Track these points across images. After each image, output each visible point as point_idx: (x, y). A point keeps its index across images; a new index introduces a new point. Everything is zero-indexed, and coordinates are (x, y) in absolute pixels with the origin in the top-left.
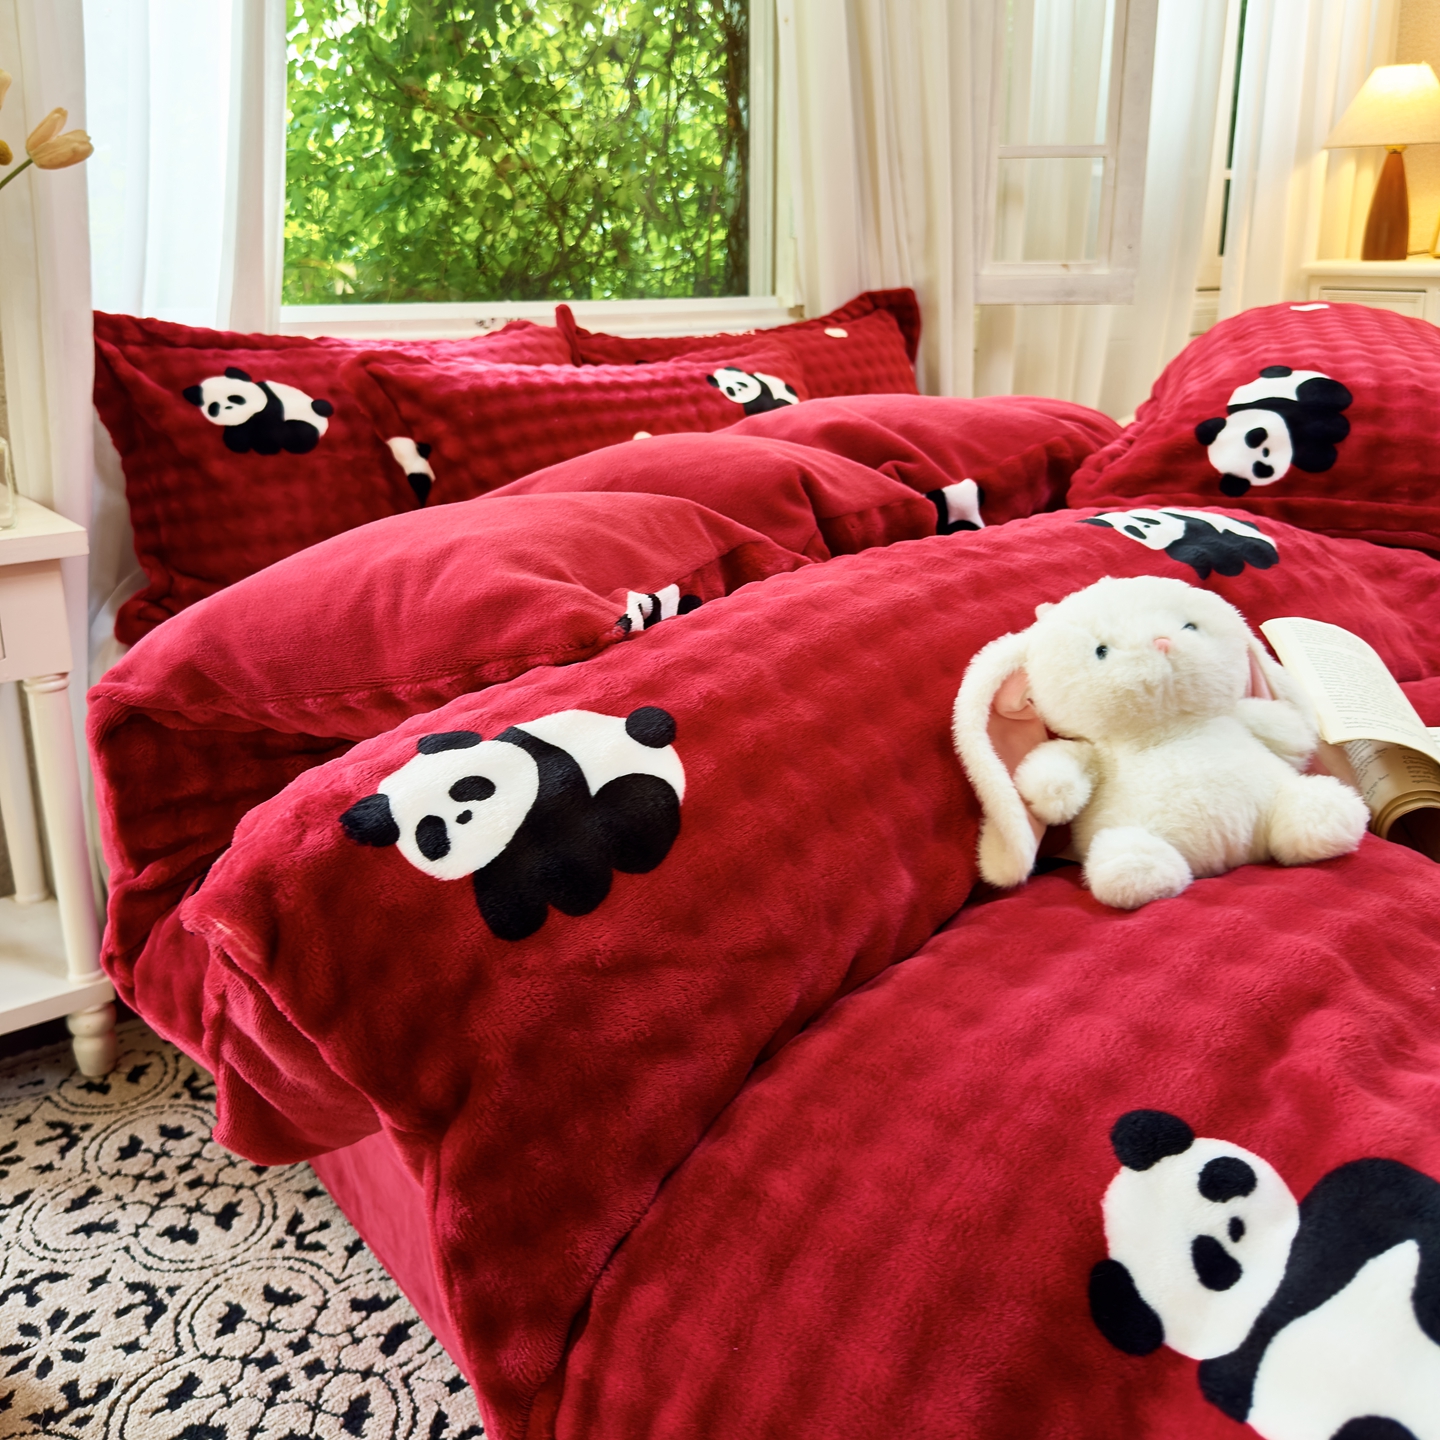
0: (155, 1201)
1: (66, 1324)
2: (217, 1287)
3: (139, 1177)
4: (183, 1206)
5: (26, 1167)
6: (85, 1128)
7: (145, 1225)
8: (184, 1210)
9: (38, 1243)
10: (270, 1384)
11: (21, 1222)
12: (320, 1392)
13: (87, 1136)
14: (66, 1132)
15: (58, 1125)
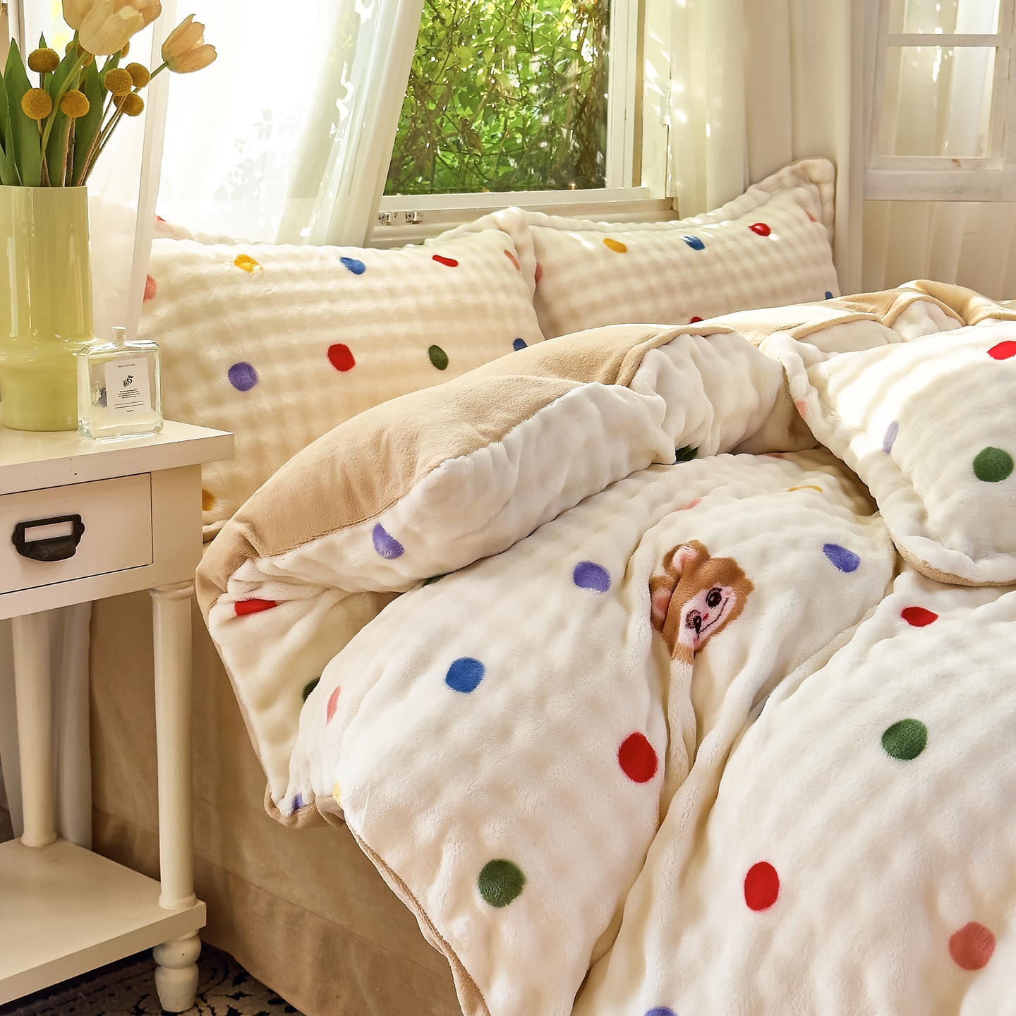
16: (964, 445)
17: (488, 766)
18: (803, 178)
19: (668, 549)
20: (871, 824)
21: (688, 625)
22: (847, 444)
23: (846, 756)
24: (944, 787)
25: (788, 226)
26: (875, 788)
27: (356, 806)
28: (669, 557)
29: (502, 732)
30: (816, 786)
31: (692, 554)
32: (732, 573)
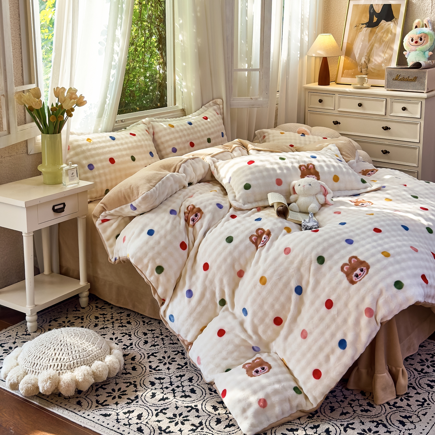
0: (112, 323)
2: (138, 331)
3: (104, 321)
4: (118, 323)
5: (78, 323)
6: (83, 316)
7: (113, 326)
10: (161, 339)
12: (171, 338)
13: (85, 317)
14: (79, 318)
15: (76, 317)
16: (242, 183)
17: (157, 249)
18: (216, 104)
19: (187, 206)
20: (224, 255)
21: (192, 221)
22: (222, 181)
23: (220, 243)
24: (236, 247)
25: (212, 117)
26: (225, 248)
27: (132, 258)
28: (188, 207)
29: (159, 243)
30: (215, 248)
31: (192, 207)
32: (199, 210)
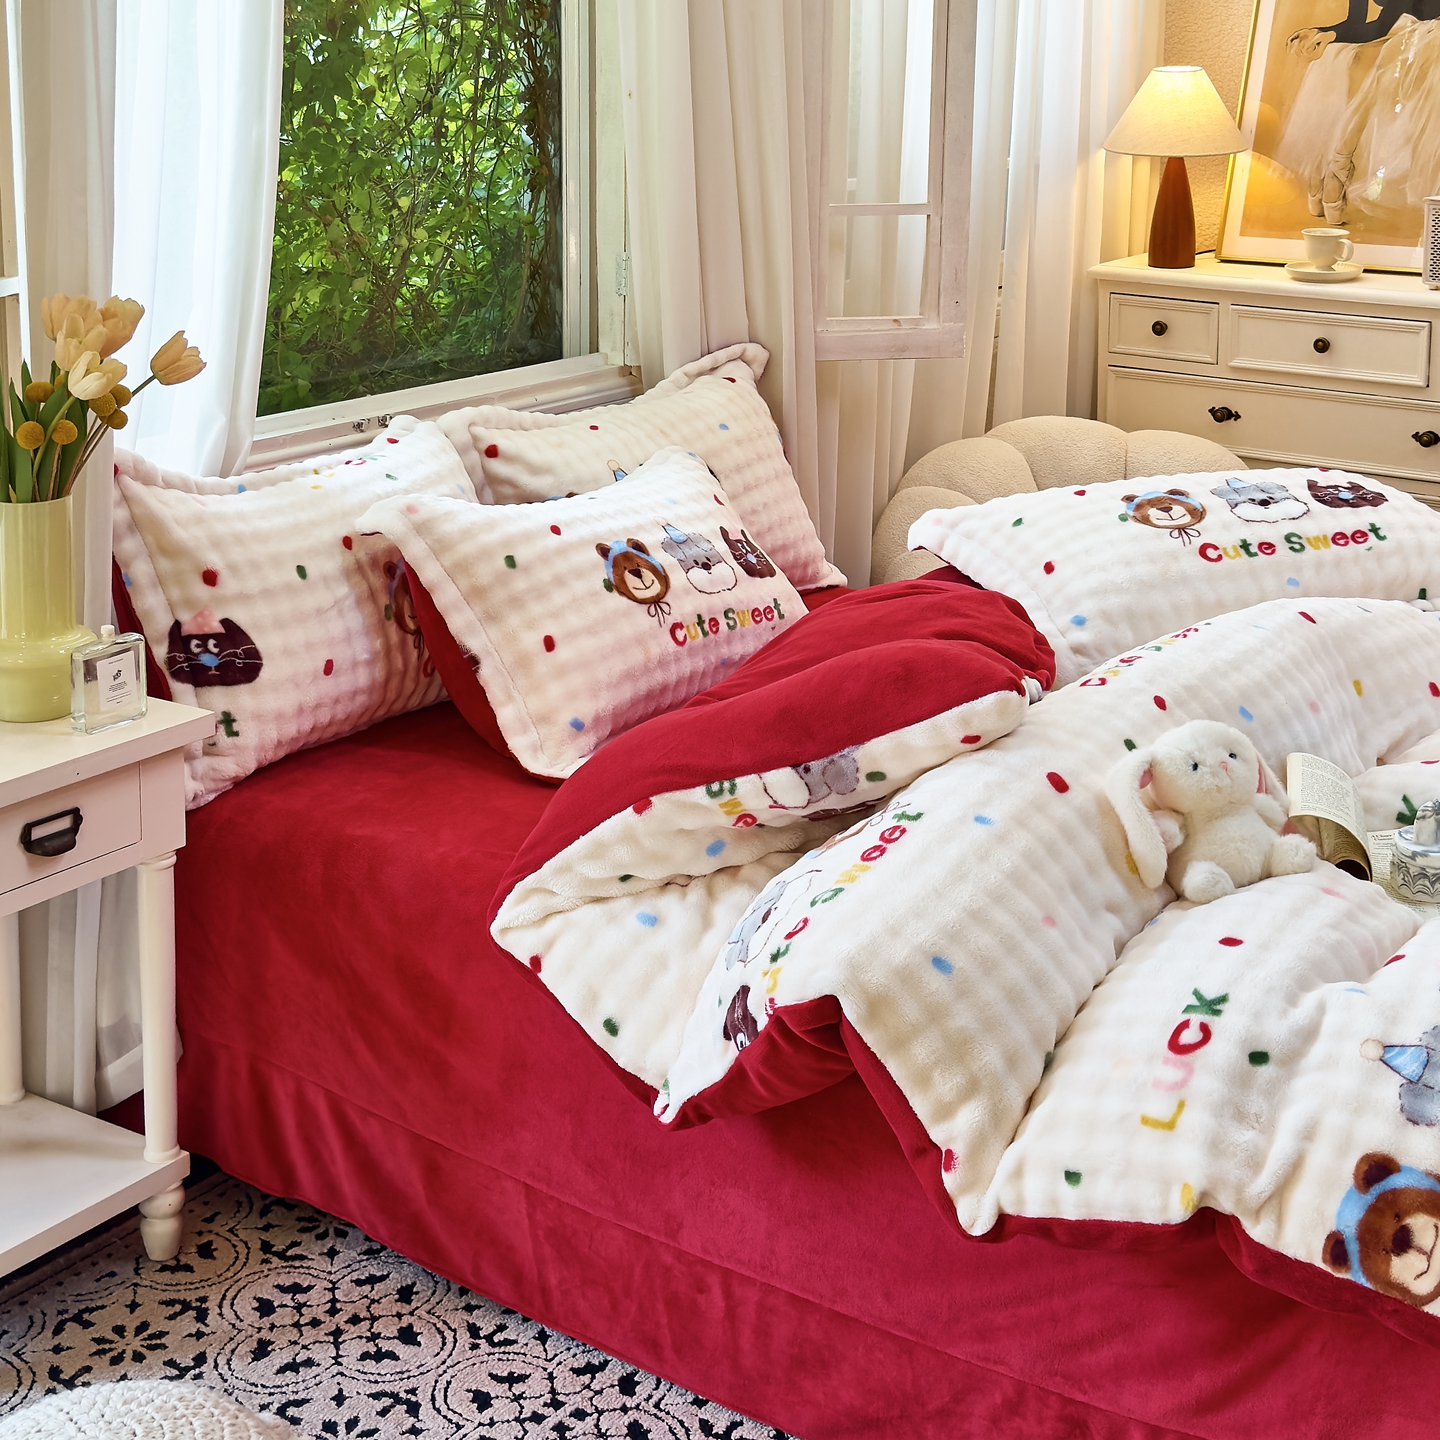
0: (331, 1339)
1: (342, 1429)
2: (449, 1383)
3: (297, 1325)
4: (361, 1337)
5: (180, 1338)
6: (204, 1300)
7: (338, 1356)
8: (364, 1340)
9: (257, 1386)
10: (552, 1430)
11: (220, 1374)
12: (597, 1426)
13: (212, 1305)
14: (186, 1306)
15: (170, 1303)
